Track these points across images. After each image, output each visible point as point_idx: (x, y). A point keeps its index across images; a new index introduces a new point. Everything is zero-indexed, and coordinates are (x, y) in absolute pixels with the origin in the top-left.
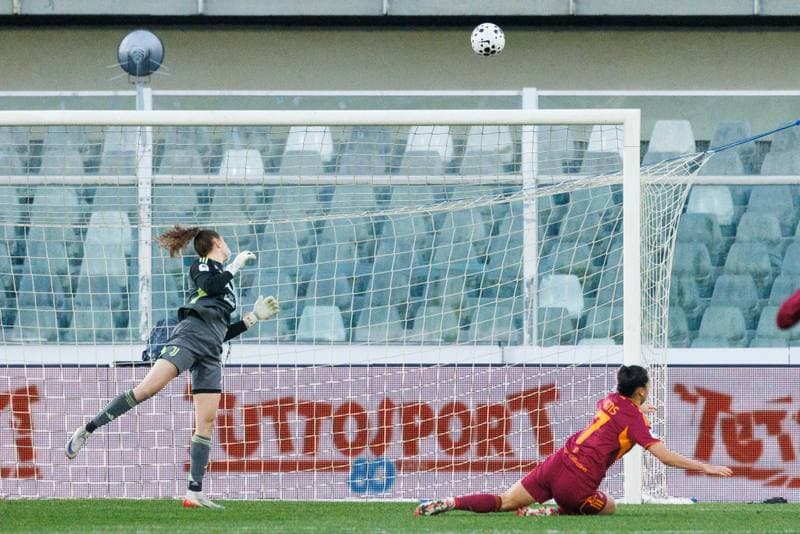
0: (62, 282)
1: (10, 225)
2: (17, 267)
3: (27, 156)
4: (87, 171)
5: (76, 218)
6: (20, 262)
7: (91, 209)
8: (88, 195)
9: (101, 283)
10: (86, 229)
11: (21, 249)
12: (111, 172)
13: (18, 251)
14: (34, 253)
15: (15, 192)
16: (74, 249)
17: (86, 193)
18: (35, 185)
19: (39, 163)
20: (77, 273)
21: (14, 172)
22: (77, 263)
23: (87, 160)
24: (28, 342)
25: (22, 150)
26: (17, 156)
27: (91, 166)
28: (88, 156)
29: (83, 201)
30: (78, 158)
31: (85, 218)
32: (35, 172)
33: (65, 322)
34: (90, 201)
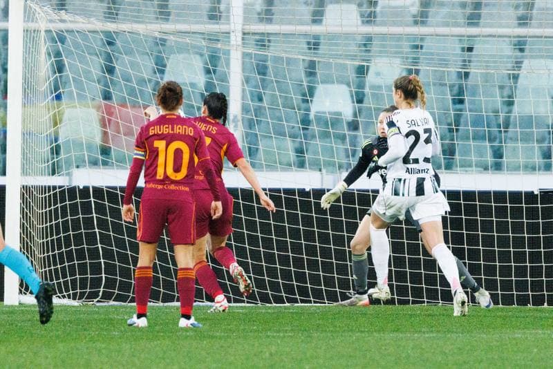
0: (496, 119)
1: (454, 70)
2: (458, 106)
3: (468, 11)
4: (520, 25)
5: (510, 66)
6: (461, 102)
7: (522, 57)
8: (520, 45)
9: (528, 121)
10: (518, 75)
11: (461, 91)
12: (540, 26)
13: (460, 93)
14: (474, 94)
15: (457, 42)
16: (506, 92)
17: (519, 43)
18: (475, 36)
19: (479, 16)
20: (510, 112)
21: (456, 25)
22: (510, 104)
23: (519, 15)
24: (466, 171)
25: (464, 5)
26: (459, 11)
27: (523, 21)
28: (521, 12)
29: (517, 51)
30: (512, 13)
31: (518, 64)
32: (476, 25)
33: (498, 154)
34: (522, 50)
